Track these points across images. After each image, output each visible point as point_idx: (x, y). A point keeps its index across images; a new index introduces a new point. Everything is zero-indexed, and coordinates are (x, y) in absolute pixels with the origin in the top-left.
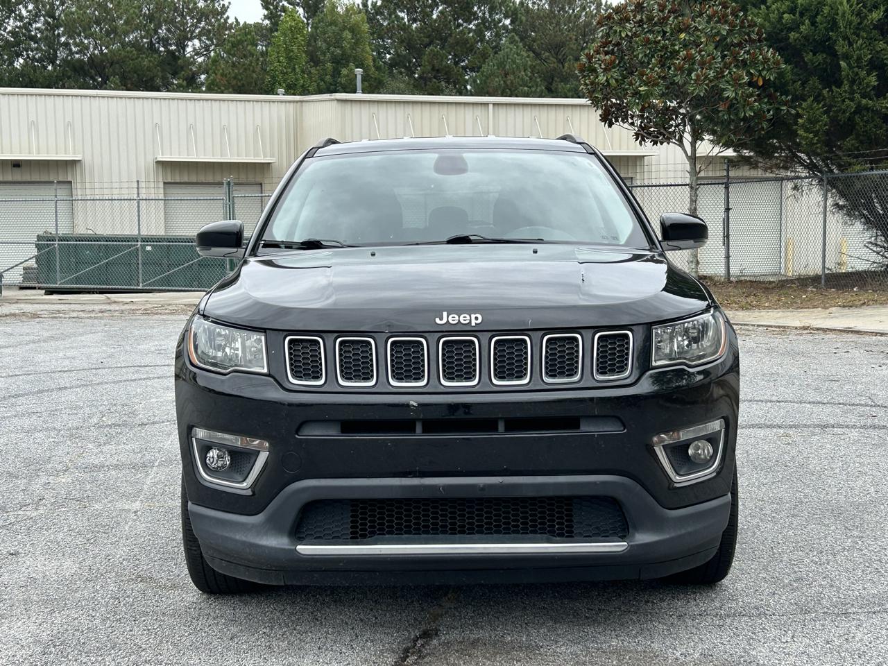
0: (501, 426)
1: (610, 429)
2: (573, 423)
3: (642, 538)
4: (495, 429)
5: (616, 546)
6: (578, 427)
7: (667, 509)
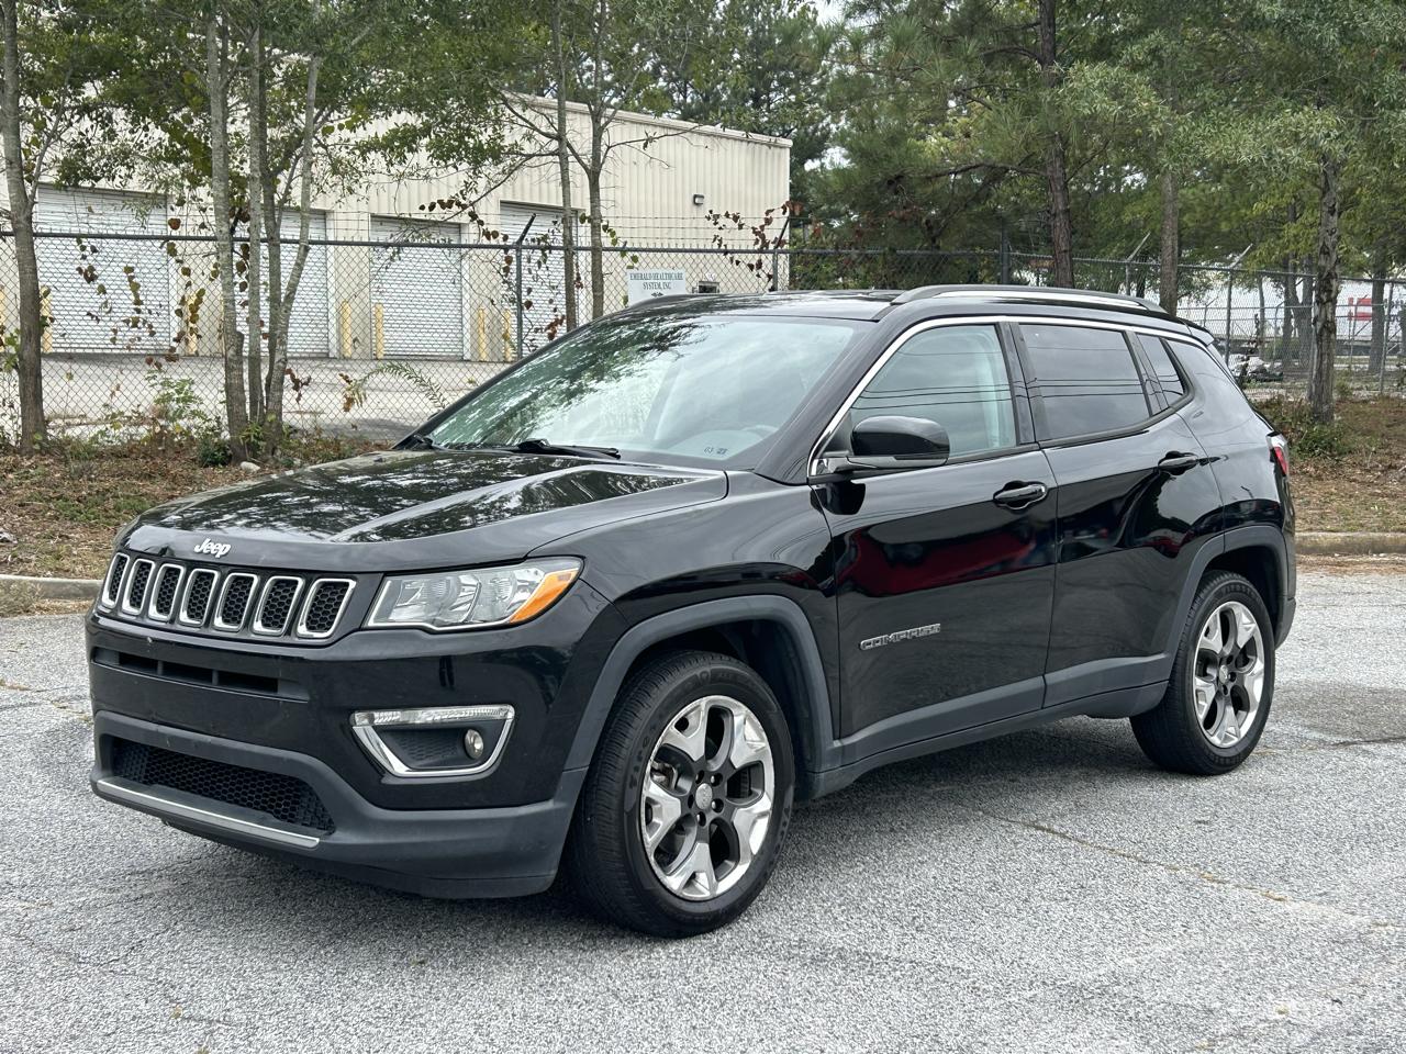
0: (215, 677)
1: (300, 697)
2: (270, 684)
3: (342, 837)
4: (210, 680)
5: (309, 841)
6: (275, 690)
7: (376, 805)
